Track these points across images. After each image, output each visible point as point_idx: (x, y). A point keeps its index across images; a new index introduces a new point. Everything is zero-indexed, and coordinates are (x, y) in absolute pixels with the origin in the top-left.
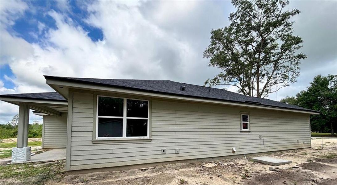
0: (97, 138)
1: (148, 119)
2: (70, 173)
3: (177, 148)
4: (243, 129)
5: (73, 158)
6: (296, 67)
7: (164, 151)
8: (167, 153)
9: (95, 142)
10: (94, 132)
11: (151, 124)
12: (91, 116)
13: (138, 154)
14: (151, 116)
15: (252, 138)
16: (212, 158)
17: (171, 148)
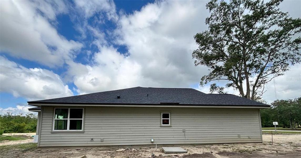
0: (54, 130)
1: (83, 119)
2: (39, 148)
3: (102, 138)
4: (163, 124)
5: (41, 141)
6: (295, 53)
7: (92, 139)
8: (94, 141)
9: (53, 133)
10: (52, 127)
11: (84, 122)
12: (51, 119)
13: (75, 140)
14: (85, 118)
15: (174, 132)
16: (132, 145)
17: (98, 137)
